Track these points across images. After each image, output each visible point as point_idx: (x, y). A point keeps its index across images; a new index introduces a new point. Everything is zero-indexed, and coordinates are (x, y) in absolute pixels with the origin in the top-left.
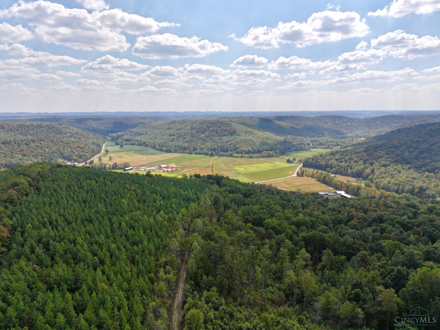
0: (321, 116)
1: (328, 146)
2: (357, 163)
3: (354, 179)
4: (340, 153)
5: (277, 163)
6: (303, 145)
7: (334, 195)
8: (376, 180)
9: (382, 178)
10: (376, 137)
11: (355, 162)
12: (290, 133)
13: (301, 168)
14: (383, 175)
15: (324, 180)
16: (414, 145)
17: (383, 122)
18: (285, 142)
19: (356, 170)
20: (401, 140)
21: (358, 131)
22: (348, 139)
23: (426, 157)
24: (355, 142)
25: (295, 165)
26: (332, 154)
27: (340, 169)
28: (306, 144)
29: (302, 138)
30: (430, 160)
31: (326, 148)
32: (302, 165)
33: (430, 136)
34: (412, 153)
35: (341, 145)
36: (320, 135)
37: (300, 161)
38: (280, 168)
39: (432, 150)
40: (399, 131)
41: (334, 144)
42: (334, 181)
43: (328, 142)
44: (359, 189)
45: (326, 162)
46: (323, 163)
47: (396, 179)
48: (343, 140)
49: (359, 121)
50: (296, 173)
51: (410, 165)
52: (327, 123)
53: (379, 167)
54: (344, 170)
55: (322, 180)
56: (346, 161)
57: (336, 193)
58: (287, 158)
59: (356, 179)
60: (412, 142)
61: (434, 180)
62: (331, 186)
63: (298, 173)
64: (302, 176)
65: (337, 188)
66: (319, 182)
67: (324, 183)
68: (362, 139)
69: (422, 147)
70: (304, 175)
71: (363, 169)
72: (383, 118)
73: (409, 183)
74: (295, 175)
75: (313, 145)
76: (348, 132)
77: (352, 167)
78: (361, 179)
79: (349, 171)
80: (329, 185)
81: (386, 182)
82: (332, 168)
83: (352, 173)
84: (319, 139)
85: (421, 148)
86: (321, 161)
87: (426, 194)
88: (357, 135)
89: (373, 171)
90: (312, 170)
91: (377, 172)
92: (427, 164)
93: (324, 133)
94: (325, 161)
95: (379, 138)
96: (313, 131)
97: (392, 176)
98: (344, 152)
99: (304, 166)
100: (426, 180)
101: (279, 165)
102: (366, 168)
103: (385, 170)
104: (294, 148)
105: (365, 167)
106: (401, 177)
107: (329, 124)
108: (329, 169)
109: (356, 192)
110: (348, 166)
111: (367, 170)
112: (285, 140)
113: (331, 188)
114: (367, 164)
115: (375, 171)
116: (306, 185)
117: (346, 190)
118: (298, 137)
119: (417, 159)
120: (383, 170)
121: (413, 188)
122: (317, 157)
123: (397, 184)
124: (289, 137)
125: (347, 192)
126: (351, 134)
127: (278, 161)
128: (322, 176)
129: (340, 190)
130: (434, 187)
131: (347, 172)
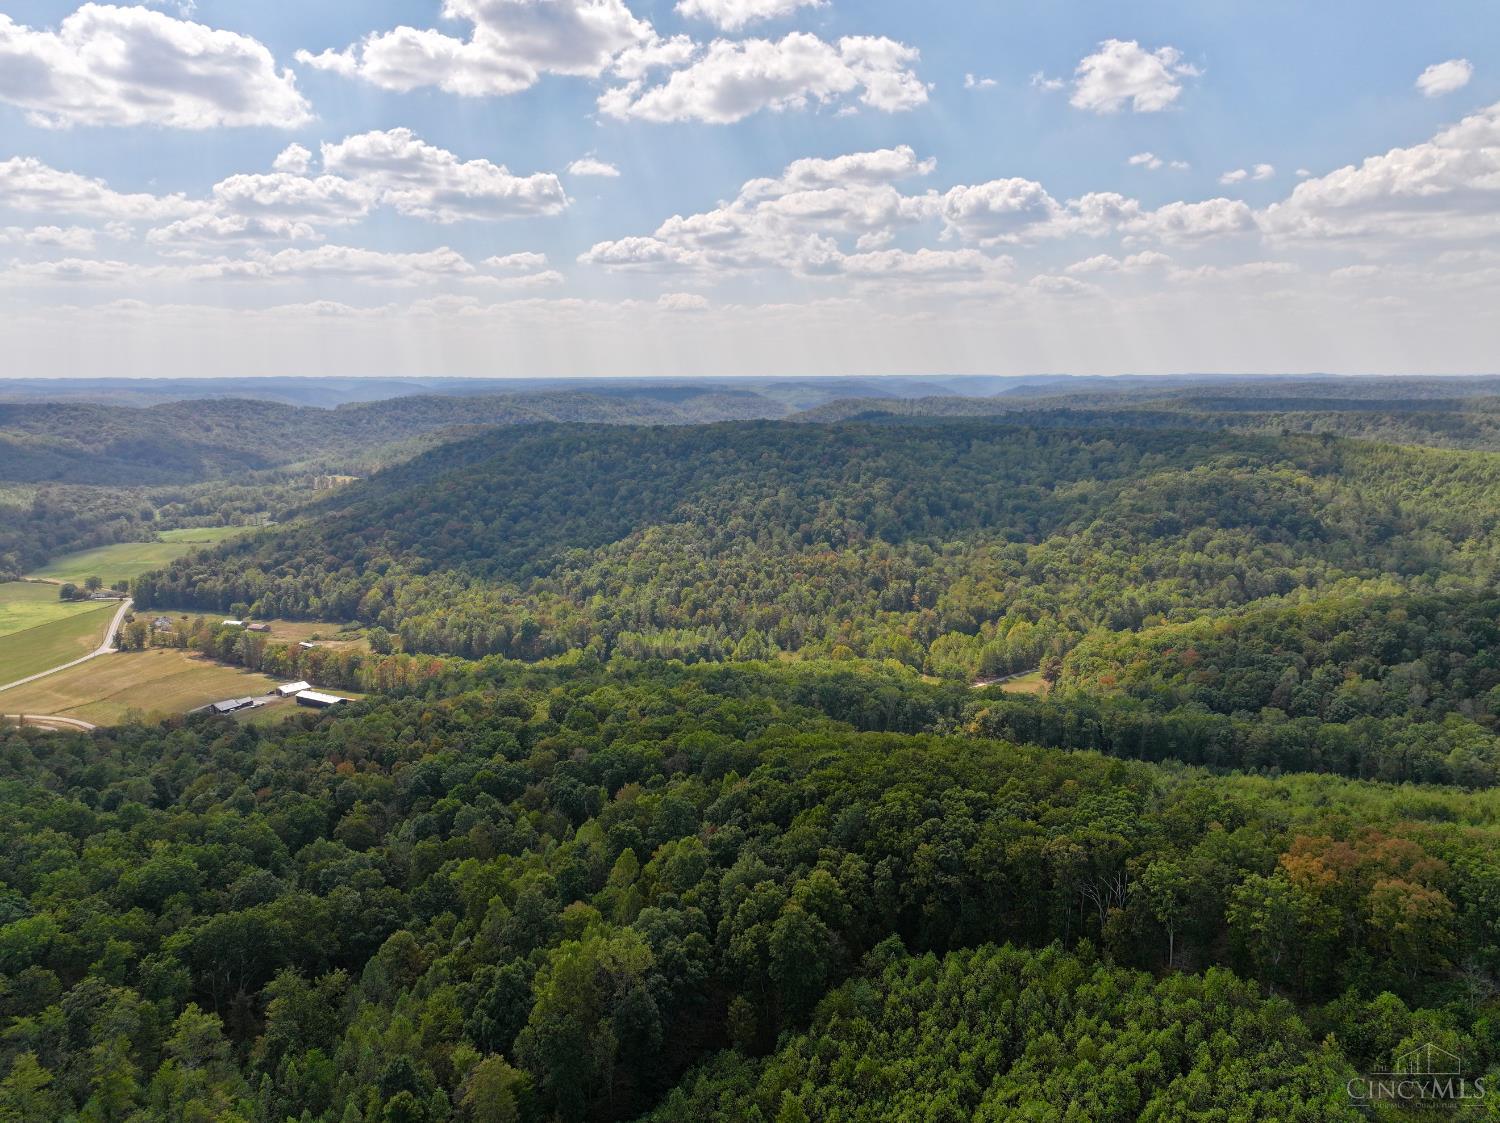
0: (183, 404)
1: (227, 515)
2: (337, 570)
3: (334, 629)
4: (275, 542)
5: (15, 608)
6: (124, 522)
7: (271, 704)
8: (403, 624)
9: (419, 612)
10: (384, 474)
11: (328, 571)
12: (58, 476)
13: (128, 618)
14: (422, 602)
15: (229, 650)
16: (493, 498)
17: (397, 419)
18: (40, 512)
19: (335, 595)
20: (458, 484)
21: (322, 452)
22: (292, 483)
23: (529, 531)
24: (317, 495)
25: (104, 605)
26: (244, 547)
27: (279, 599)
28: (136, 514)
29: (114, 491)
30: (538, 539)
31: (219, 524)
32: (129, 601)
33: (532, 468)
34: (491, 521)
35: (274, 510)
36: (188, 476)
37: (122, 587)
38: (36, 631)
39: (540, 510)
40: (447, 450)
41: (246, 505)
42: (265, 651)
43: (223, 501)
44: (354, 664)
45: (227, 580)
46: (217, 584)
47: (460, 611)
48: (278, 489)
49: (323, 417)
50: (109, 640)
51: (490, 561)
52: (208, 429)
53: (405, 576)
54: (297, 601)
55: (221, 650)
56: (298, 568)
57: (280, 693)
58: (62, 582)
59: (339, 627)
60: (488, 489)
61: (555, 597)
62: (259, 670)
63: (118, 638)
64: (140, 648)
65: (282, 672)
66: (209, 663)
67: (230, 662)
68: (340, 479)
69: (513, 502)
70: (146, 644)
71: (358, 590)
72: (395, 408)
73: (496, 616)
74: (107, 648)
75: (165, 515)
76: (290, 457)
77: (323, 587)
78: (355, 624)
79: (314, 602)
80: (249, 665)
81: (432, 624)
82: (250, 601)
83: (325, 607)
84: (186, 491)
85: (514, 506)
86: (205, 581)
87: (542, 642)
88: (323, 465)
89: (389, 593)
90: (176, 617)
91: (402, 596)
92: (533, 552)
93: (202, 466)
94: (221, 579)
95: (393, 476)
96: (158, 462)
97: (448, 601)
98: (285, 536)
99: (139, 606)
100: (536, 600)
101: (25, 615)
102: (367, 586)
103: (426, 584)
104: (87, 537)
105: (364, 584)
106: (472, 599)
107: (217, 430)
108: (242, 605)
109: (343, 676)
110: (307, 586)
111: (372, 593)
112: (37, 504)
113: (259, 677)
114: (367, 572)
115: (396, 591)
116: (158, 681)
117: (314, 676)
118: (98, 489)
119: (506, 538)
120: (418, 582)
121: (508, 629)
122: (187, 565)
123: (465, 625)
124: (55, 490)
125: (317, 683)
126: (302, 464)
127: (19, 599)
128: (219, 639)
129: (294, 678)
130: (558, 617)
131: (307, 606)
